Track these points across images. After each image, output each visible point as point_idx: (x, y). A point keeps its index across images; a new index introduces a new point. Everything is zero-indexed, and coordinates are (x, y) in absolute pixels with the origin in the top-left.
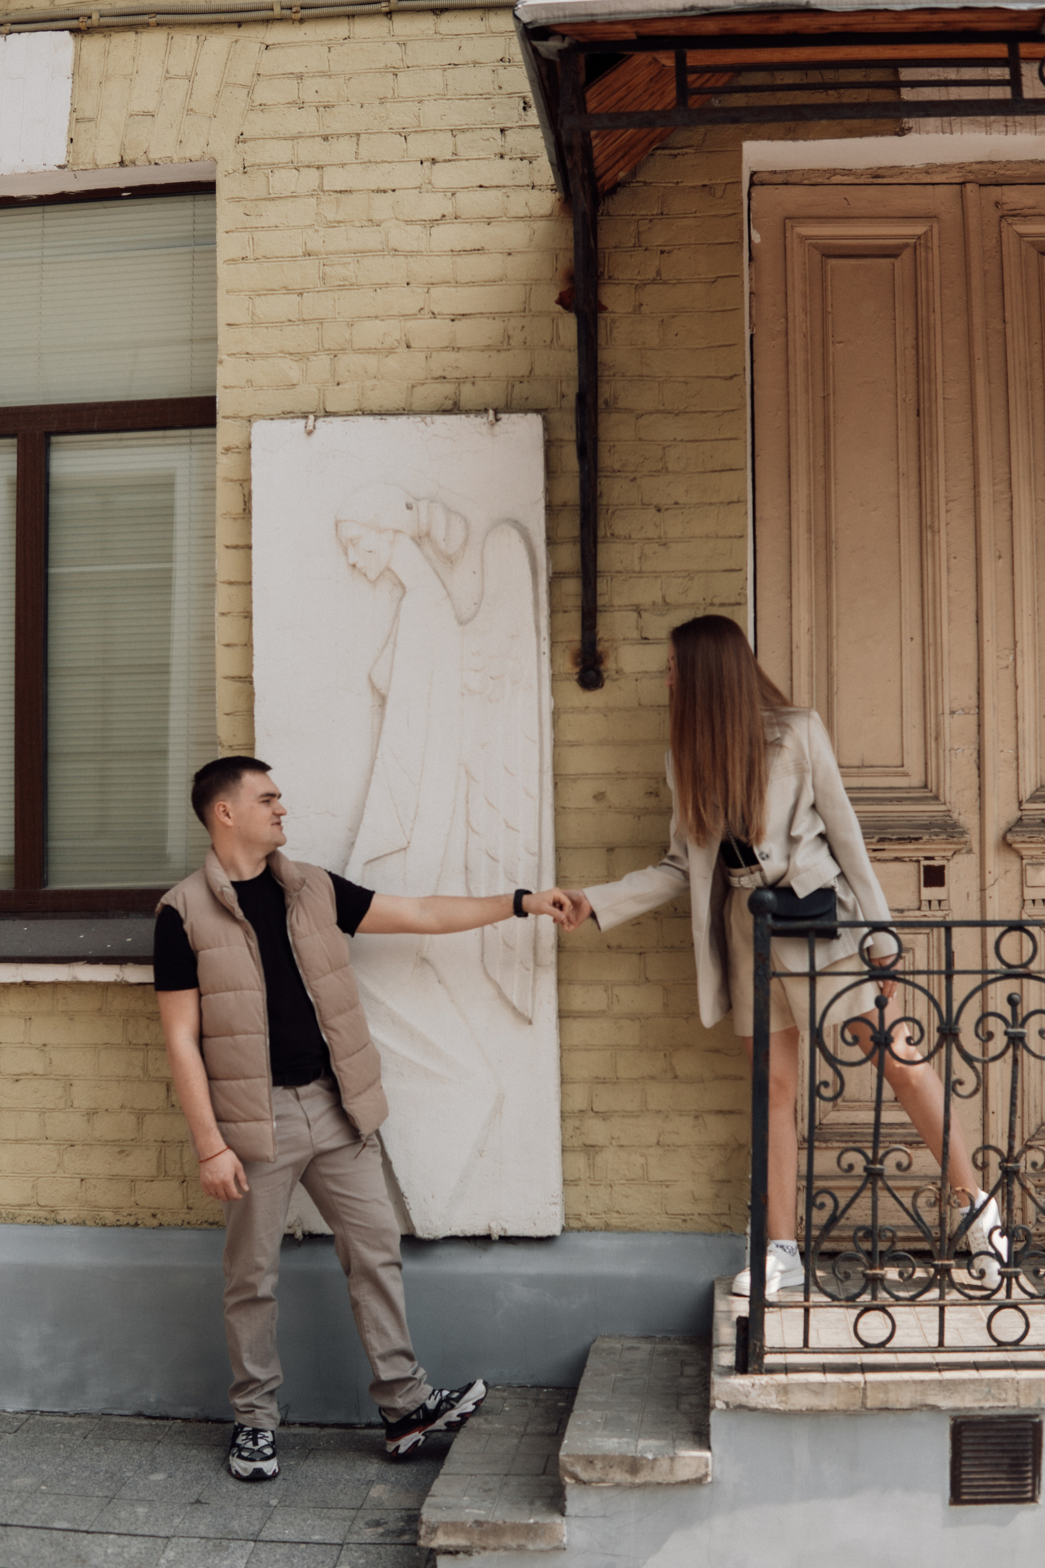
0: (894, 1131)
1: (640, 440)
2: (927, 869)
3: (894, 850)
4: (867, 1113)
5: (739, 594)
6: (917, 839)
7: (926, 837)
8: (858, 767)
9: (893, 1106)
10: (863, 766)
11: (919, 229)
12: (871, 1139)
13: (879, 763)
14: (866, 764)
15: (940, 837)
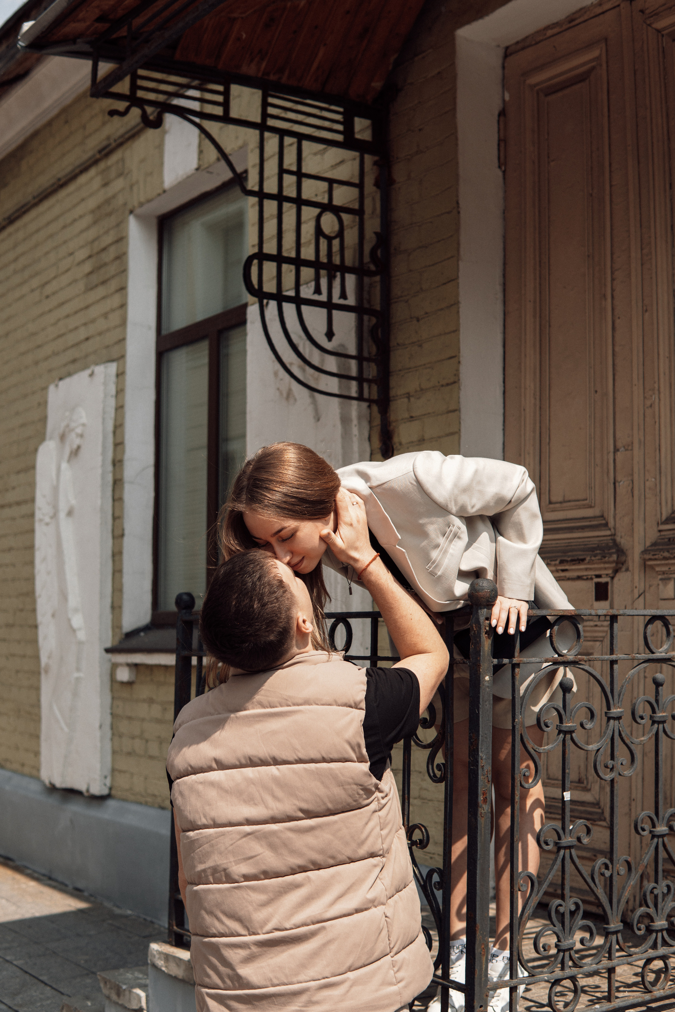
0: (576, 807)
1: (411, 271)
2: (598, 585)
3: (575, 570)
4: (555, 789)
5: (455, 375)
6: (583, 560)
7: (588, 558)
8: (561, 503)
9: (577, 787)
10: (565, 502)
11: (595, 53)
12: (560, 812)
13: (573, 498)
14: (566, 499)
15: (597, 558)
